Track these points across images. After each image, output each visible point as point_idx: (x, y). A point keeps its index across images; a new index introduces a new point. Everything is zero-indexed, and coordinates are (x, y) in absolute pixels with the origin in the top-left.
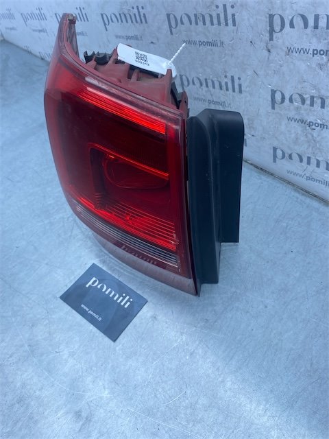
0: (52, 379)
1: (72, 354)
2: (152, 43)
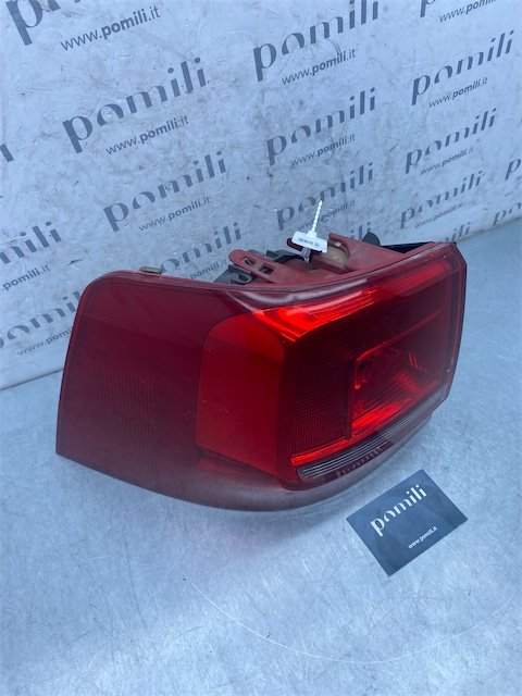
2: (72, 262)
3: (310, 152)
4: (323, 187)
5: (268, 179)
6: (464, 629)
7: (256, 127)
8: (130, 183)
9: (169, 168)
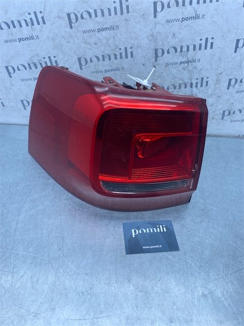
0: (174, 294)
3: (176, 61)
4: (181, 82)
6: (146, 293)
7: (150, 41)
8: (90, 49)
9: (108, 48)
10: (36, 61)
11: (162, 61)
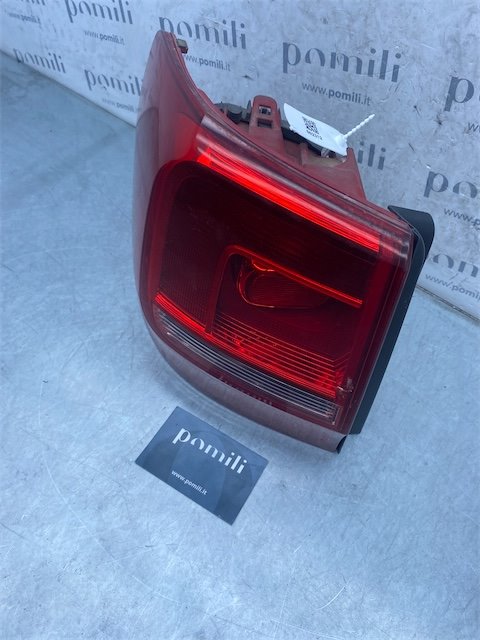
0: (150, 589)
1: (172, 548)
2: (246, 77)
5: (436, 124)
6: (108, 549)
7: (447, 52)
9: (348, 39)
10: (210, 25)
11: (461, 114)
